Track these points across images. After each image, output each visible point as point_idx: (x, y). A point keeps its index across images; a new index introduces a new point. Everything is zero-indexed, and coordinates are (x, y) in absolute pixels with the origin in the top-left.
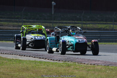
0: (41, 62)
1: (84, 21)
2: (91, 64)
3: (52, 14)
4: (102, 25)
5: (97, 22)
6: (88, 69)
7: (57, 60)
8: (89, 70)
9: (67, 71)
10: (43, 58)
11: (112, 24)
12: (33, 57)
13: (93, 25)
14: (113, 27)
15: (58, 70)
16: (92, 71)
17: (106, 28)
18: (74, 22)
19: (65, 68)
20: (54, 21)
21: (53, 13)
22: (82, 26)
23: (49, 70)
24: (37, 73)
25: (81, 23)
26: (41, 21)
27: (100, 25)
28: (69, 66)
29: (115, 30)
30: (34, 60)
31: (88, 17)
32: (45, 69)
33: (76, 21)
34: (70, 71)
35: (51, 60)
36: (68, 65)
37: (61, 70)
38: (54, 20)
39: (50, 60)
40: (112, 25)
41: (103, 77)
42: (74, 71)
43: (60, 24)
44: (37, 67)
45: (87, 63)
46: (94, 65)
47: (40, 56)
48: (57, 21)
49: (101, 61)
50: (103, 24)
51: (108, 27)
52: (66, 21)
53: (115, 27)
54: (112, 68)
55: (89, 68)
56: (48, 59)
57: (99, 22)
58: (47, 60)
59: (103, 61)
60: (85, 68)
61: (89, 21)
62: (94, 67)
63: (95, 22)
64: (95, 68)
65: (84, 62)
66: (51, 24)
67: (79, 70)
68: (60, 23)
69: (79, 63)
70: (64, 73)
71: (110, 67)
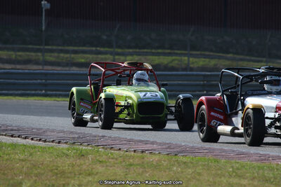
0: (14, 146)
1: (119, 47)
2: (135, 151)
3: (42, 31)
4: (161, 57)
5: (149, 51)
6: (127, 163)
7: (53, 141)
8: (131, 165)
9: (77, 168)
10: (19, 137)
11: (185, 55)
13: (139, 57)
14: (189, 63)
15: (55, 164)
16: (138, 167)
17: (171, 65)
18: (94, 49)
19: (72, 159)
20: (46, 47)
21: (44, 28)
22: (114, 59)
23: (34, 166)
24: (6, 172)
25: (111, 53)
26: (15, 46)
27: (157, 57)
28: (83, 155)
29: (192, 69)
31: (129, 37)
32: (23, 163)
33: (98, 49)
34: (84, 167)
35: (40, 140)
36: (81, 152)
37: (65, 164)
38: (46, 45)
39: (37, 140)
40: (186, 58)
42: (94, 166)
43: (62, 55)
45: (124, 148)
46: (142, 152)
47: (12, 130)
48: (54, 47)
49: (160, 144)
50: (165, 54)
51: (176, 62)
52: (76, 48)
53: (193, 63)
54: (185, 159)
55: (131, 161)
56: (32, 139)
57: (153, 51)
58: (28, 141)
59: (165, 144)
60: (120, 159)
61: (130, 47)
62: (143, 158)
63: (145, 50)
64: (146, 158)
65: (118, 147)
66: (40, 54)
67: (107, 166)
68: (62, 51)
69: (106, 149)
70: (70, 173)
71: (181, 158)
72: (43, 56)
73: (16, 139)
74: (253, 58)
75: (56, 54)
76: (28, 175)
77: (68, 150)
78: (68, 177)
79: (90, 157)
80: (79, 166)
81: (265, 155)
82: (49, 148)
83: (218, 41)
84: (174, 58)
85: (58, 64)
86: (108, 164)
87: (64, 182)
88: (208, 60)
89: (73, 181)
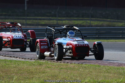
0: (11, 61)
2: (64, 63)
4: (78, 21)
5: (72, 18)
6: (60, 68)
7: (28, 59)
9: (38, 70)
10: (14, 57)
11: (89, 20)
12: (3, 56)
14: (90, 24)
17: (82, 24)
18: (48, 18)
20: (27, 17)
21: (26, 9)
22: (57, 22)
23: (19, 70)
24: (7, 72)
25: (56, 20)
26: (13, 17)
29: (92, 26)
30: (4, 59)
31: (64, 12)
33: (50, 18)
34: (41, 70)
35: (23, 58)
37: (32, 68)
39: (21, 58)
40: (89, 21)
41: (76, 76)
43: (34, 21)
44: (7, 66)
47: (11, 54)
51: (85, 23)
52: (40, 18)
53: (92, 23)
54: (85, 66)
55: (62, 67)
56: (19, 58)
57: (75, 18)
60: (57, 66)
61: (64, 17)
62: (67, 66)
63: (71, 18)
66: (24, 21)
67: (51, 69)
68: (34, 19)
69: (51, 62)
70: (35, 72)
72: (26, 21)
73: (12, 58)
74: (119, 21)
75: (31, 21)
76: (17, 73)
77: (35, 62)
78: (34, 74)
79: (44, 65)
80: (39, 69)
81: (121, 63)
82: (26, 62)
83: (104, 13)
84: (84, 21)
85: (33, 25)
86: (52, 68)
87: (32, 76)
88: (99, 22)
89: (36, 76)
